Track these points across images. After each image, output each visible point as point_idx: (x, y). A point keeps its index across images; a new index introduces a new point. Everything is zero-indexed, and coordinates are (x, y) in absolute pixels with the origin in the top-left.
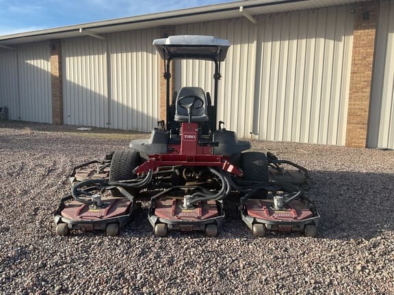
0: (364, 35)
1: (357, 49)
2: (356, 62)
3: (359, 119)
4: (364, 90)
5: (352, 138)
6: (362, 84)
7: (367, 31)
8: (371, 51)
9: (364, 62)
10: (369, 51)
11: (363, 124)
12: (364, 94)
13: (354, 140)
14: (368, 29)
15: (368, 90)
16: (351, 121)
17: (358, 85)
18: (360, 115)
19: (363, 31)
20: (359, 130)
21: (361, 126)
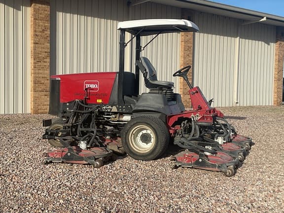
0: (42, 10)
1: (37, 21)
2: (37, 33)
3: (43, 87)
4: (45, 60)
5: (38, 105)
6: (44, 55)
7: (44, 6)
8: (48, 24)
9: (43, 34)
10: (46, 24)
11: (47, 91)
12: (45, 64)
13: (39, 107)
14: (44, 4)
15: (48, 60)
16: (37, 89)
17: (40, 55)
18: (43, 83)
19: (40, 5)
20: (43, 97)
21: (45, 93)
